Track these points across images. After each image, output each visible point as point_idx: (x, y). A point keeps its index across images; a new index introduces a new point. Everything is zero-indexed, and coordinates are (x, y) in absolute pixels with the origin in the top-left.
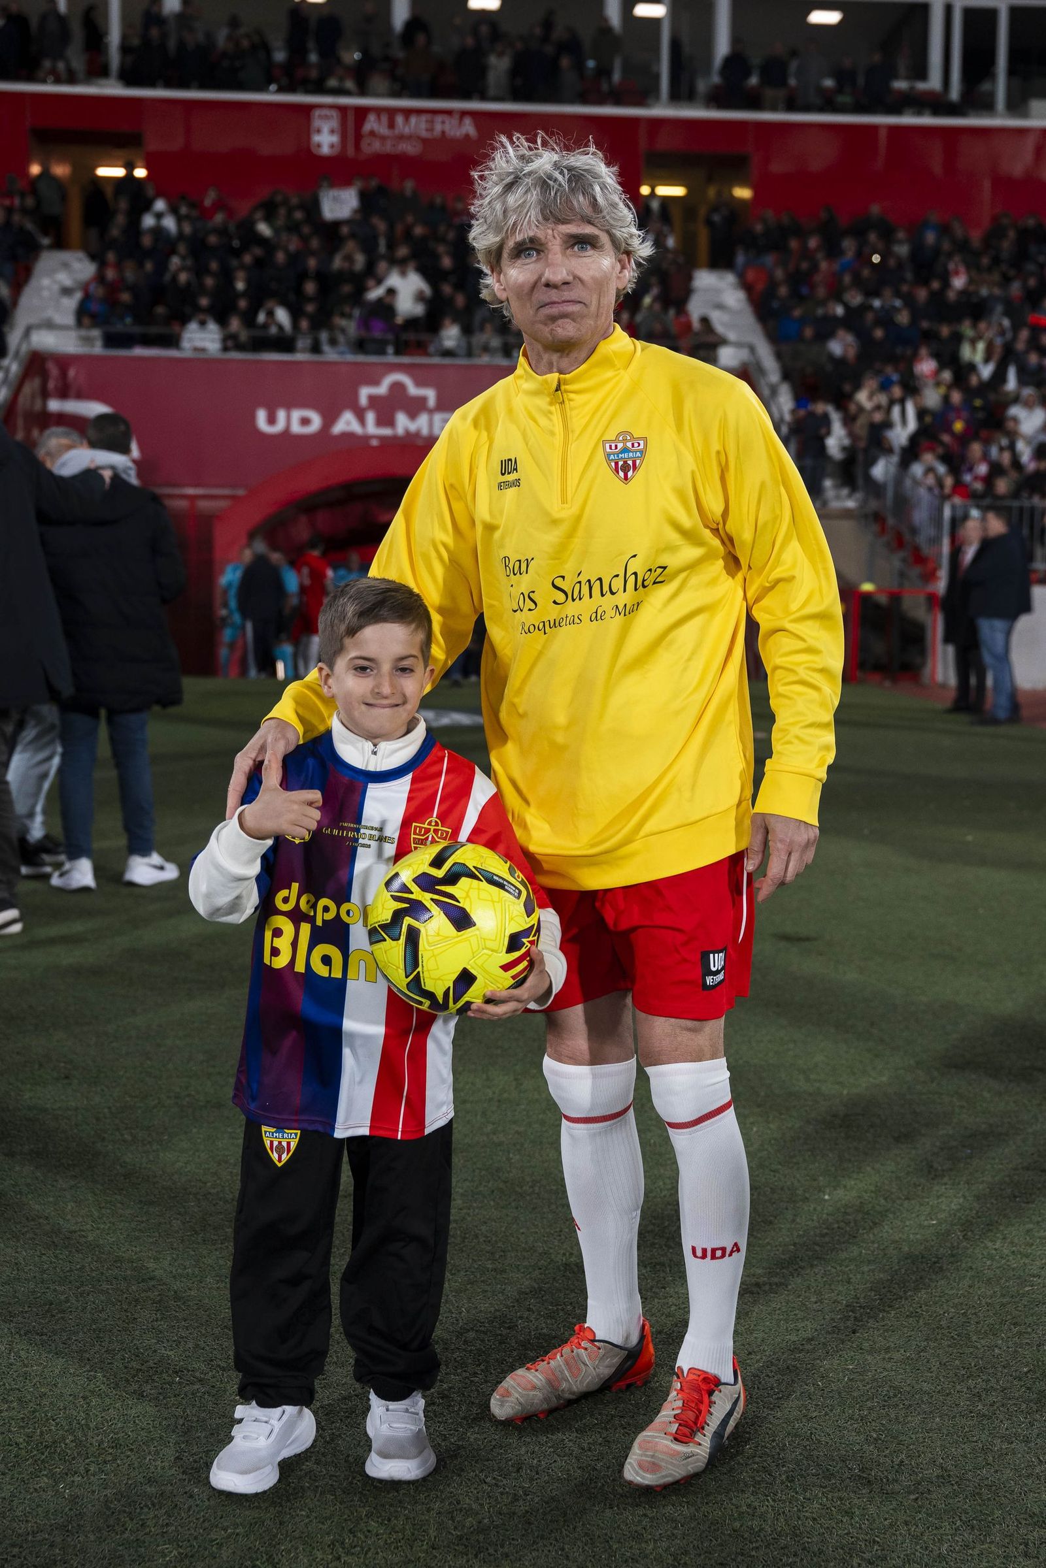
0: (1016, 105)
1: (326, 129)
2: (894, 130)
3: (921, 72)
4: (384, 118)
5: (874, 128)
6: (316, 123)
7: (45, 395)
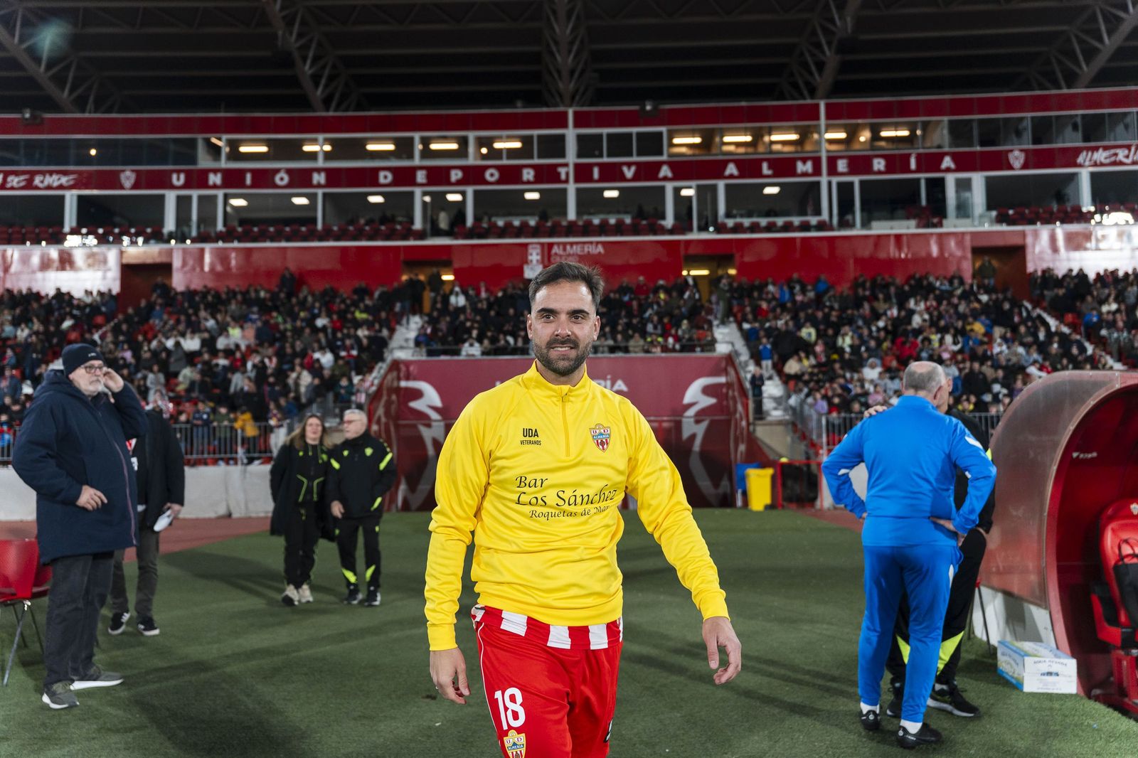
0: (865, 224)
1: (534, 254)
2: (803, 239)
3: (818, 212)
4: (561, 247)
5: (794, 239)
6: (530, 251)
7: (399, 379)
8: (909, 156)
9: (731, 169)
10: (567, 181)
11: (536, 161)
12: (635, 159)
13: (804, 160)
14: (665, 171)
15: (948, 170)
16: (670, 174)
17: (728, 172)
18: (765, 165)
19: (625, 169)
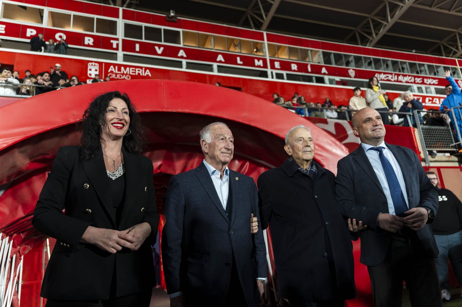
4: (117, 68)
8: (307, 64)
9: (220, 58)
10: (117, 49)
11: (95, 33)
12: (163, 43)
13: (259, 59)
14: (182, 53)
15: (325, 74)
16: (185, 56)
17: (218, 59)
18: (238, 59)
19: (157, 48)
